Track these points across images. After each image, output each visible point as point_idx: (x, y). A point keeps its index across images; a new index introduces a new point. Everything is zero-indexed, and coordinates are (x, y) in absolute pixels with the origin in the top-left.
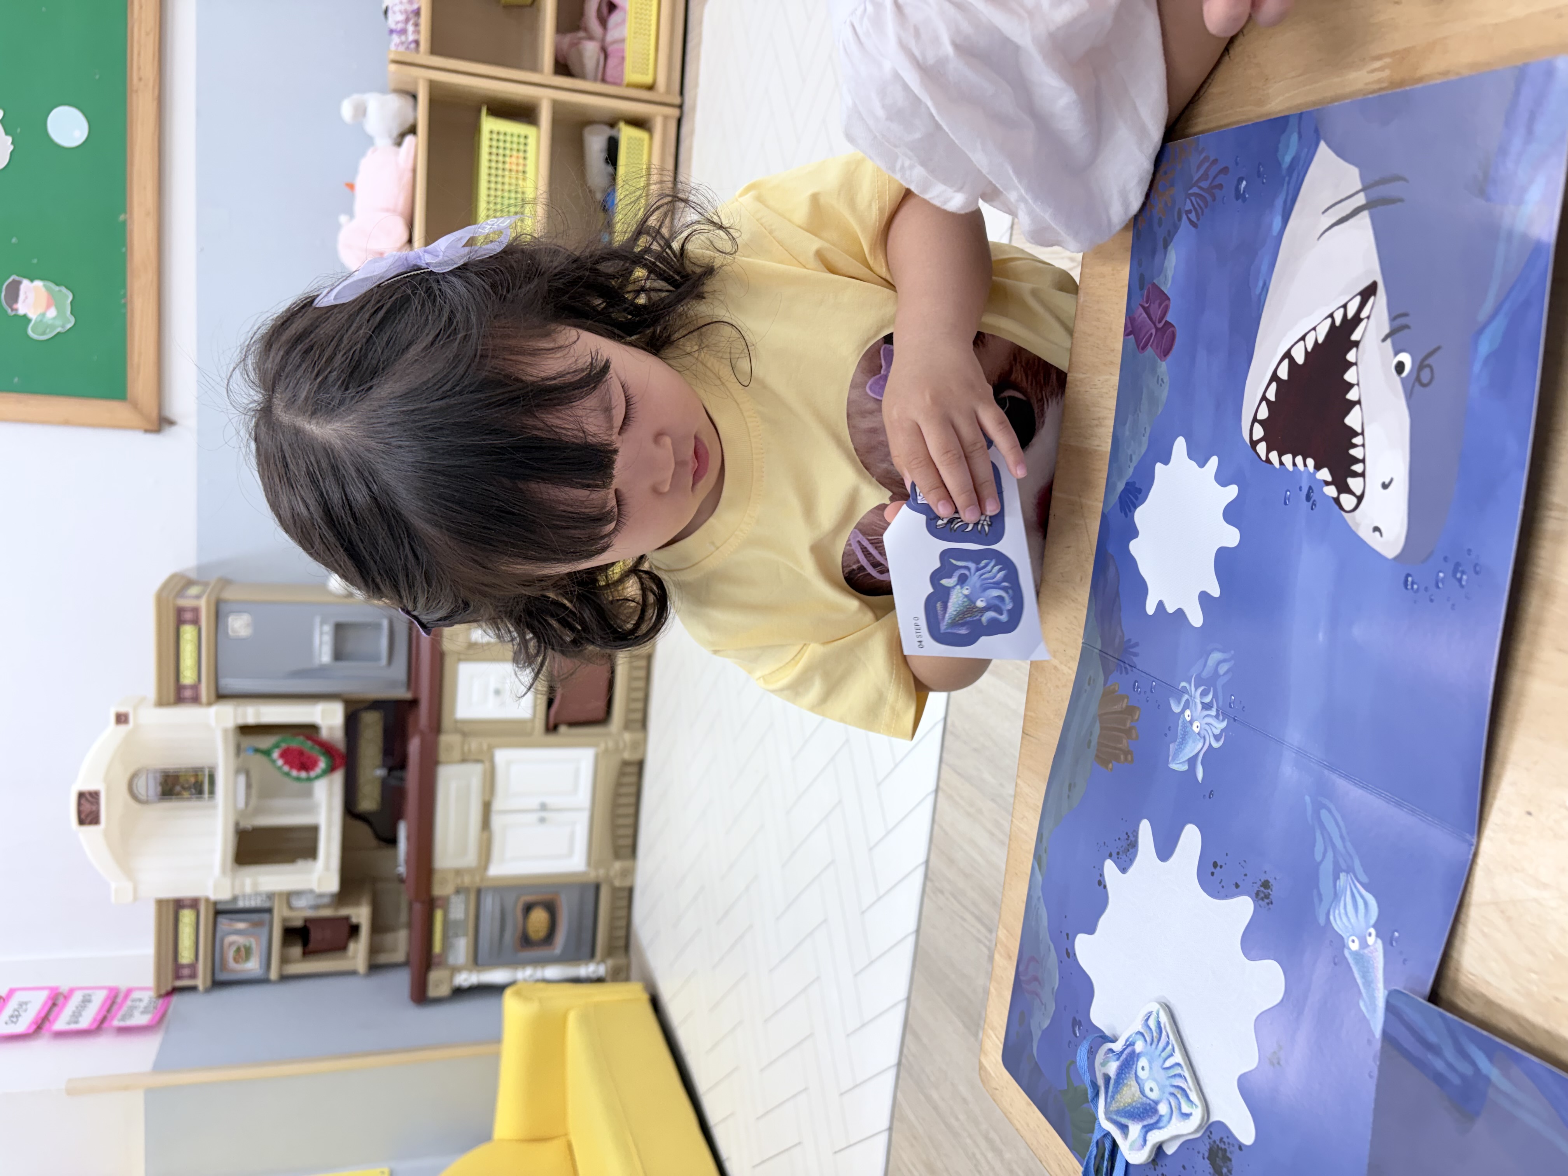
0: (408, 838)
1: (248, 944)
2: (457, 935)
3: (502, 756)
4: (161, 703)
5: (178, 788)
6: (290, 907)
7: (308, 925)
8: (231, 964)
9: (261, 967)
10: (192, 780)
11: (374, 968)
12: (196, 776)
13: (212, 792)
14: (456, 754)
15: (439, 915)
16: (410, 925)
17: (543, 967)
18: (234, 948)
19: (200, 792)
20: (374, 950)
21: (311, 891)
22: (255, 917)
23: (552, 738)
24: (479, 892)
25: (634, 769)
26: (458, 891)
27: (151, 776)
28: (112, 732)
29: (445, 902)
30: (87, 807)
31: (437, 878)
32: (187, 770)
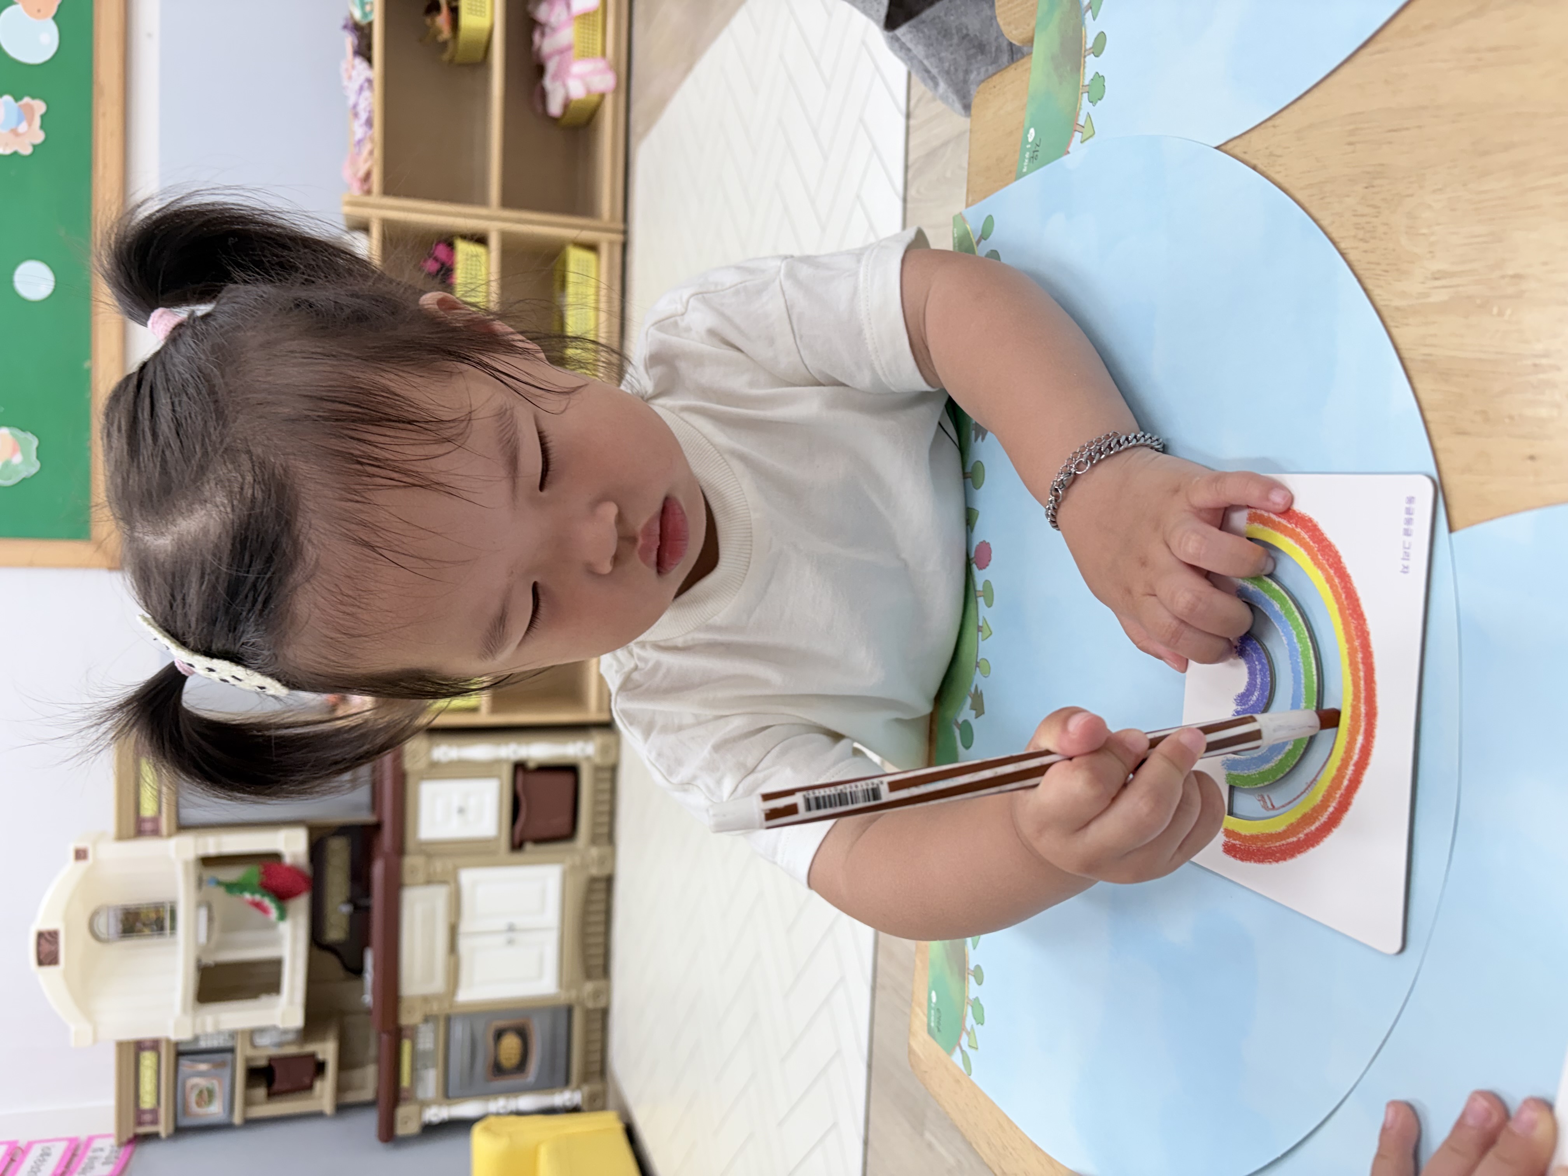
0: (375, 967)
1: (210, 1086)
2: (426, 1067)
3: (467, 877)
4: (121, 837)
5: (139, 925)
6: (253, 1046)
7: (273, 1064)
8: (194, 1108)
9: (224, 1110)
10: (153, 916)
11: (342, 1108)
12: (156, 911)
13: (173, 928)
14: (421, 876)
15: (406, 1046)
16: (378, 1061)
17: (516, 1097)
18: (196, 1091)
19: (162, 929)
20: (341, 1088)
21: (274, 1028)
22: (217, 1057)
23: (517, 857)
24: (448, 1019)
25: (602, 886)
26: (427, 1019)
27: (112, 914)
28: (71, 869)
29: (413, 1032)
30: (46, 947)
31: (404, 1007)
32: (147, 906)
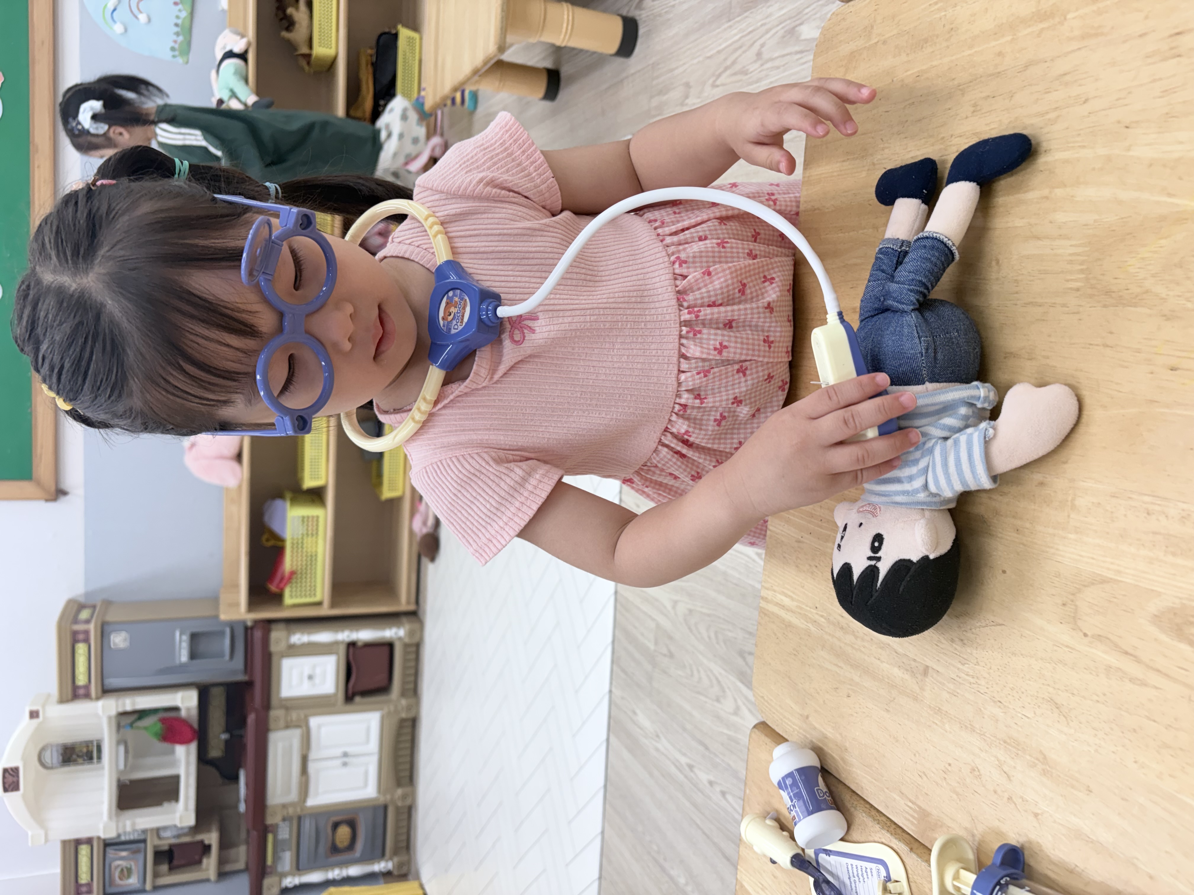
0: (247, 785)
1: (129, 866)
2: (284, 851)
3: (314, 722)
4: (62, 701)
5: (74, 757)
6: (159, 837)
7: (173, 848)
8: (117, 881)
9: (139, 881)
10: (85, 750)
12: (88, 746)
13: (99, 758)
14: (281, 723)
15: (270, 837)
16: (247, 843)
17: (347, 867)
18: (119, 870)
19: (91, 758)
20: (222, 862)
21: (175, 826)
22: (134, 846)
23: (349, 707)
24: (300, 818)
25: (409, 723)
26: (284, 820)
27: (54, 749)
28: (27, 725)
29: (274, 829)
30: (10, 779)
31: (269, 812)
32: (81, 743)
